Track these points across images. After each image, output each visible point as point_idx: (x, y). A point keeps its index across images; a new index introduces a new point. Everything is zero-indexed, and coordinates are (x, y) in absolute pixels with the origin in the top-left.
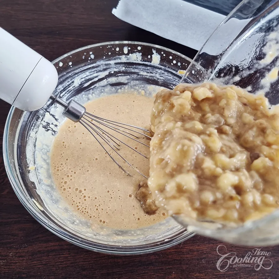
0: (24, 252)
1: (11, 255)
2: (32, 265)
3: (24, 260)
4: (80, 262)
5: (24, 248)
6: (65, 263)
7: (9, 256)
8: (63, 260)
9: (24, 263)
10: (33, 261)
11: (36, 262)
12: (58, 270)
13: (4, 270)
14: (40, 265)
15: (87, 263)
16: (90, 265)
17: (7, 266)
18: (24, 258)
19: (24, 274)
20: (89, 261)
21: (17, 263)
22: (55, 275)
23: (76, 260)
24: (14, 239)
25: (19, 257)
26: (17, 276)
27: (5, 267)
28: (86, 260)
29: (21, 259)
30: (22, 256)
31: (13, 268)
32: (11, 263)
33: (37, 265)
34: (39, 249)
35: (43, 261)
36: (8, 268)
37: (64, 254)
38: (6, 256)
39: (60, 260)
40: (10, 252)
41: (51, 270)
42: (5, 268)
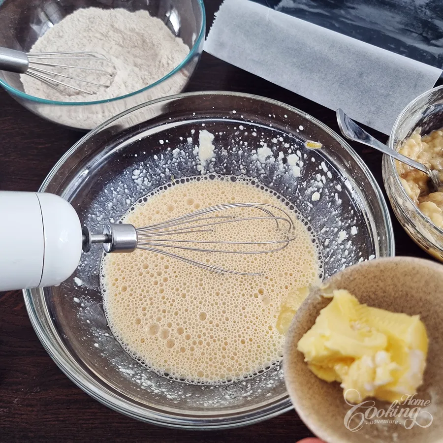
0: (35, 399)
1: (15, 402)
2: (44, 420)
3: (33, 411)
4: (114, 423)
5: (35, 393)
6: (91, 422)
7: (14, 403)
8: (88, 417)
9: (34, 416)
10: (46, 415)
11: (50, 416)
12: (81, 432)
13: (4, 423)
14: (55, 421)
15: (124, 425)
16: (129, 428)
17: (8, 417)
18: (34, 409)
19: (31, 432)
20: (128, 423)
21: (22, 414)
22: (75, 438)
23: (108, 419)
24: (23, 378)
25: (27, 406)
26: (22, 434)
27: (6, 419)
28: (124, 421)
29: (29, 408)
30: (31, 406)
31: (18, 422)
32: (14, 414)
33: (51, 421)
34: (57, 397)
35: (60, 416)
36: (9, 421)
37: (92, 409)
38: (9, 403)
39: (85, 417)
40: (15, 397)
41: (71, 430)
42: (5, 421)
